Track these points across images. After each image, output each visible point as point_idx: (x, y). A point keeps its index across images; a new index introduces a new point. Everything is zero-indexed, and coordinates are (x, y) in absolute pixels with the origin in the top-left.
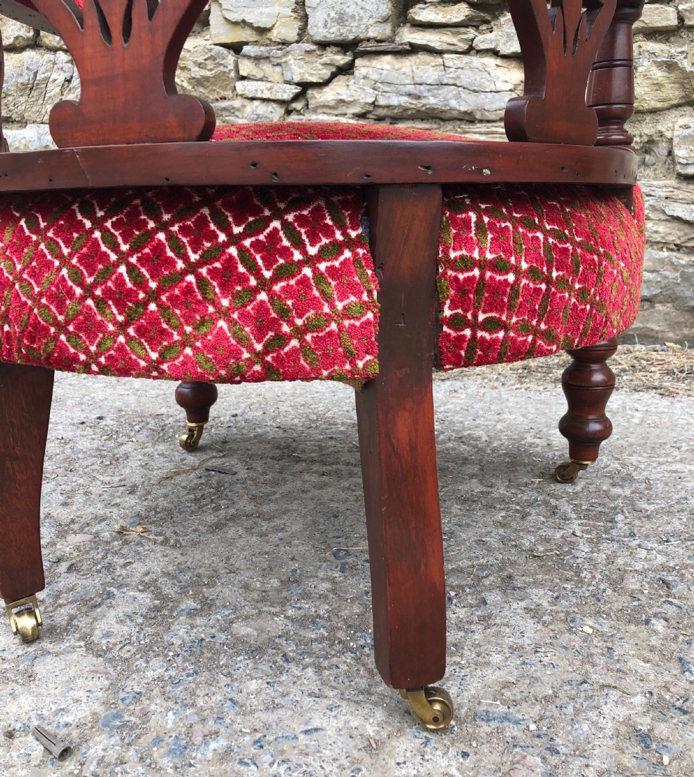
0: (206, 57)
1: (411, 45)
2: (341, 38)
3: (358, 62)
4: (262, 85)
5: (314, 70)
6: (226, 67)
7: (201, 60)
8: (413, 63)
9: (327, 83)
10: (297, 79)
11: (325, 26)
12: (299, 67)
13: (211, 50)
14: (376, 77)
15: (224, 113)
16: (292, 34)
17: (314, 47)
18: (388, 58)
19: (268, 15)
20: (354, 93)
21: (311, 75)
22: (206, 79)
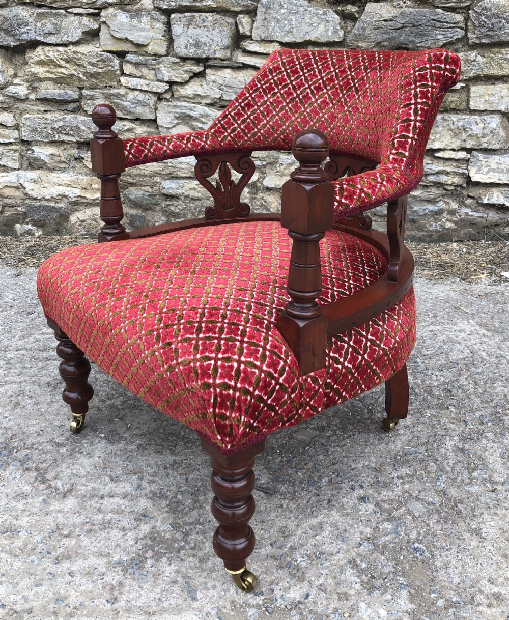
0: (98, 59)
1: (243, 64)
2: (197, 56)
3: (208, 71)
4: (142, 81)
5: (179, 75)
6: (113, 67)
7: (94, 61)
8: (245, 75)
9: (187, 82)
10: (166, 79)
11: (186, 48)
12: (168, 72)
13: (102, 55)
14: (221, 82)
15: (112, 97)
16: (162, 50)
17: (178, 60)
18: (228, 71)
19: (145, 37)
20: (206, 91)
21: (177, 77)
22: (98, 74)
